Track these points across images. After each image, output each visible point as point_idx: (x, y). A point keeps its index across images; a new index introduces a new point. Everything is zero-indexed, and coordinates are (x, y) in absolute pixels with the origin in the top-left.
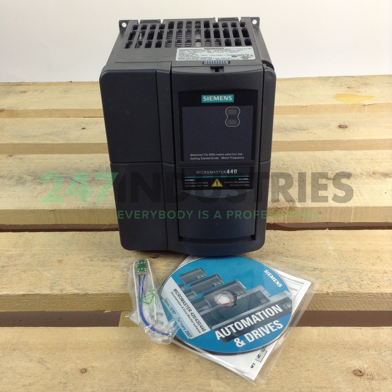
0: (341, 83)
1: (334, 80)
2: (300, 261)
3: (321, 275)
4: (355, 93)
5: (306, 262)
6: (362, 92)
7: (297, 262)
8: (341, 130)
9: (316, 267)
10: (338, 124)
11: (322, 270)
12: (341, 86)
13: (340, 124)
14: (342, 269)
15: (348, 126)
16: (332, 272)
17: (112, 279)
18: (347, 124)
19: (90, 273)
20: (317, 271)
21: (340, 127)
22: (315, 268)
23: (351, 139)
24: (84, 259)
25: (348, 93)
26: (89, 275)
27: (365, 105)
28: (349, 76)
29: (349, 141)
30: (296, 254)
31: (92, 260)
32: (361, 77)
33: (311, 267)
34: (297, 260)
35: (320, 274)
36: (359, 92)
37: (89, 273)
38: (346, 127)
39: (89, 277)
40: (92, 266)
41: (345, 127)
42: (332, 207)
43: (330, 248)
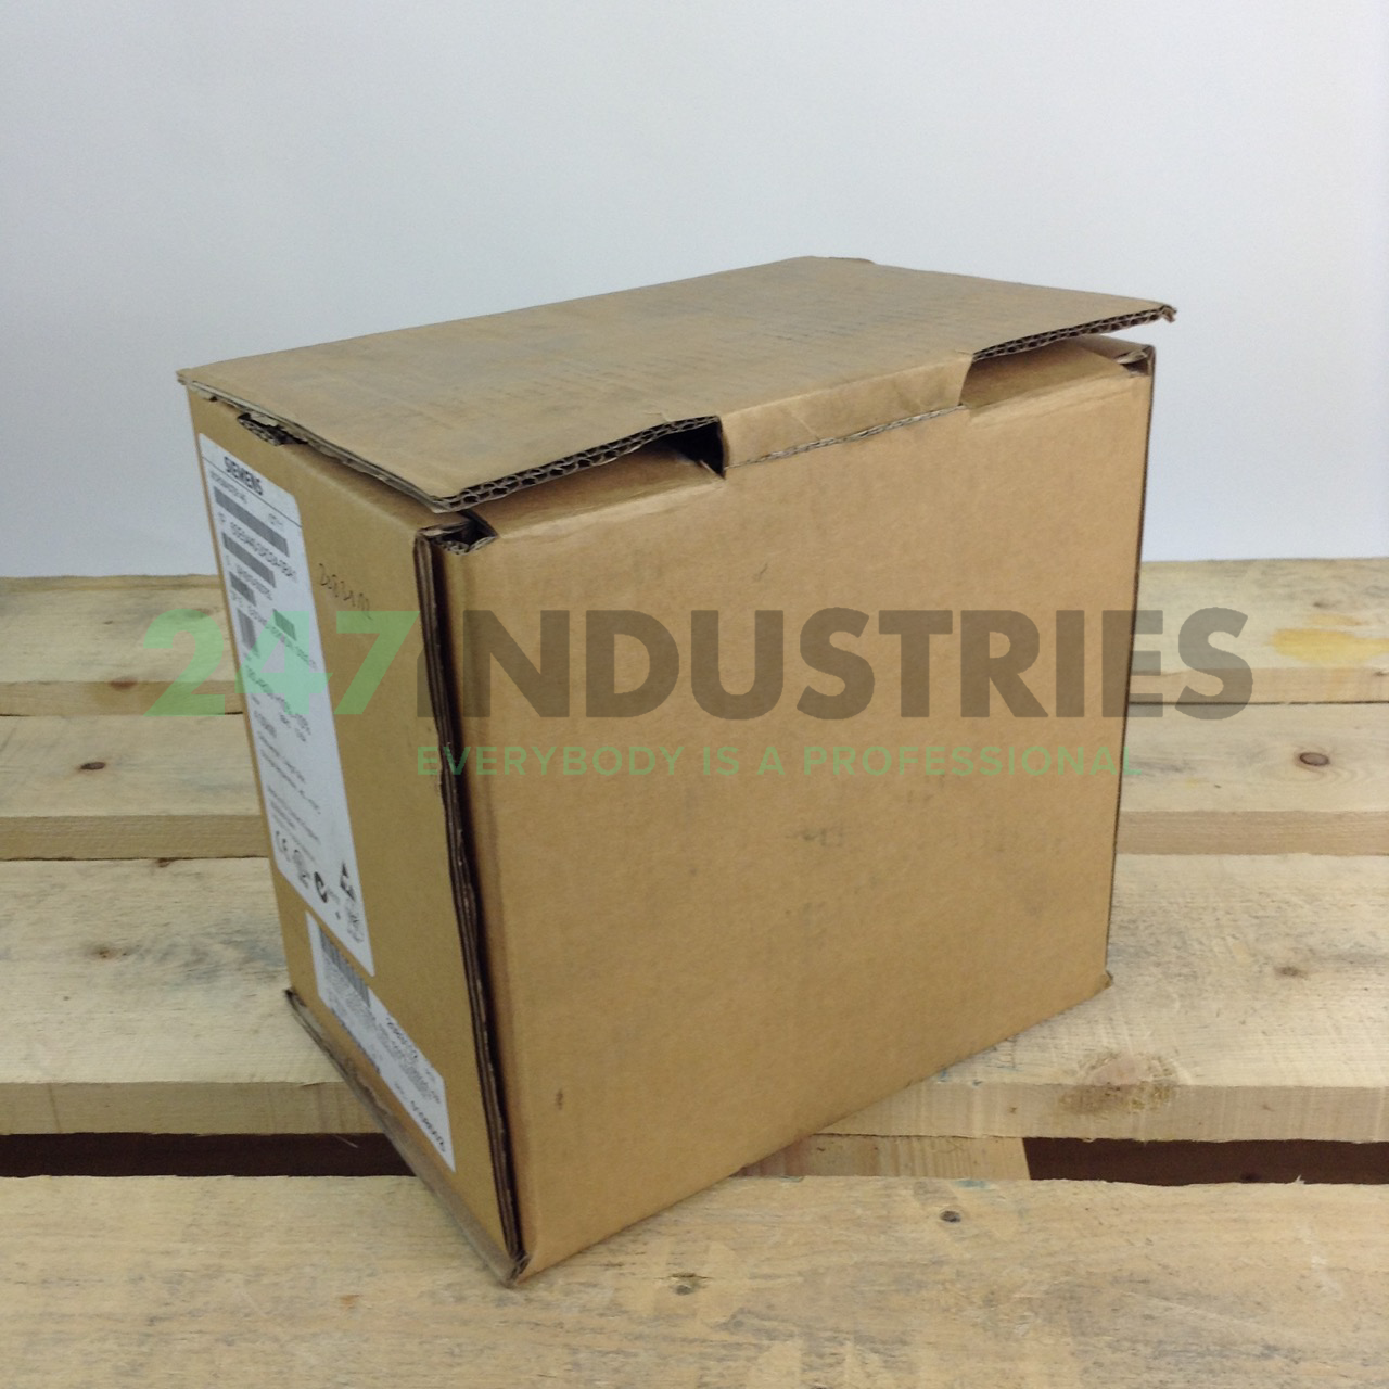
0: (1289, 586)
1: (1264, 573)
2: (1214, 1316)
3: (1295, 1376)
4: (1343, 628)
5: (1236, 1321)
6: (1367, 623)
7: (1203, 1318)
8: (1305, 774)
9: (1271, 1343)
10: (1295, 749)
11: (1294, 1356)
12: (1291, 597)
13: (1302, 748)
14: (1366, 1350)
15: (1332, 759)
16: (1330, 1362)
17: (536, 1378)
18: (1327, 750)
19: (457, 1350)
20: (1278, 1361)
21: (1304, 759)
22: (1268, 1347)
23: (1349, 809)
24: (432, 1294)
25: (1319, 627)
26: (457, 1360)
27: (1385, 672)
28: (1315, 561)
29: (1340, 817)
30: (1196, 1284)
31: (460, 1299)
32: (1358, 564)
33: (1255, 1343)
34: (1200, 1312)
35: (1286, 1369)
36: (1358, 624)
37: (452, 1354)
38: (1326, 761)
39: (457, 1370)
40: (465, 1323)
41: (1321, 760)
42: (1308, 1089)
43: (1315, 1260)
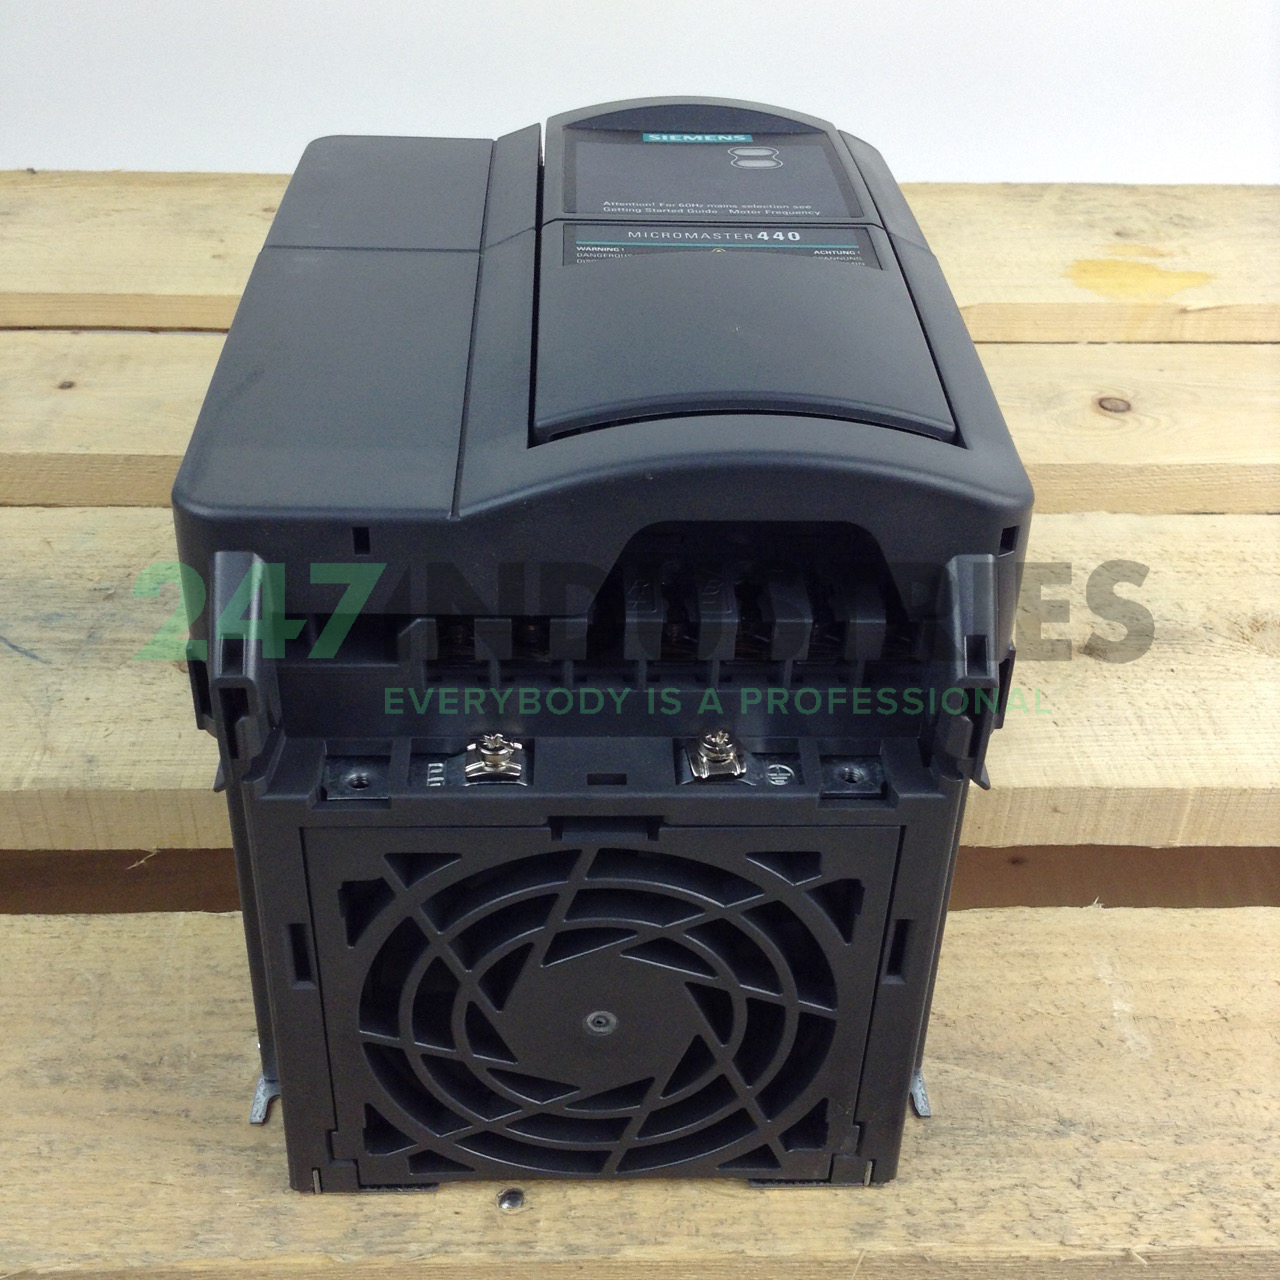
0: (1088, 212)
1: (1062, 198)
2: (998, 1080)
3: (1095, 1160)
4: (1146, 260)
5: (1024, 1087)
6: (1171, 255)
7: (985, 1084)
8: (1106, 421)
9: (1067, 1116)
10: (1094, 393)
11: (1095, 1133)
12: (1091, 225)
13: (1102, 392)
14: (1179, 1123)
15: (1134, 404)
16: (1136, 1140)
17: (146, 1187)
18: (1129, 395)
19: (45, 1150)
20: (1074, 1140)
21: (1103, 404)
22: (1062, 1122)
23: (1150, 461)
24: (21, 1073)
25: (1120, 258)
26: (44, 1163)
27: (1189, 309)
28: (1115, 186)
29: (1141, 470)
30: (976, 1038)
31: (58, 1080)
32: (1161, 191)
33: (1047, 1116)
34: (982, 1076)
35: (1085, 1150)
36: (1162, 255)
37: (39, 1155)
38: (1128, 407)
39: (42, 1177)
40: (59, 1112)
41: (1122, 406)
42: (1107, 790)
43: (1118, 1005)
